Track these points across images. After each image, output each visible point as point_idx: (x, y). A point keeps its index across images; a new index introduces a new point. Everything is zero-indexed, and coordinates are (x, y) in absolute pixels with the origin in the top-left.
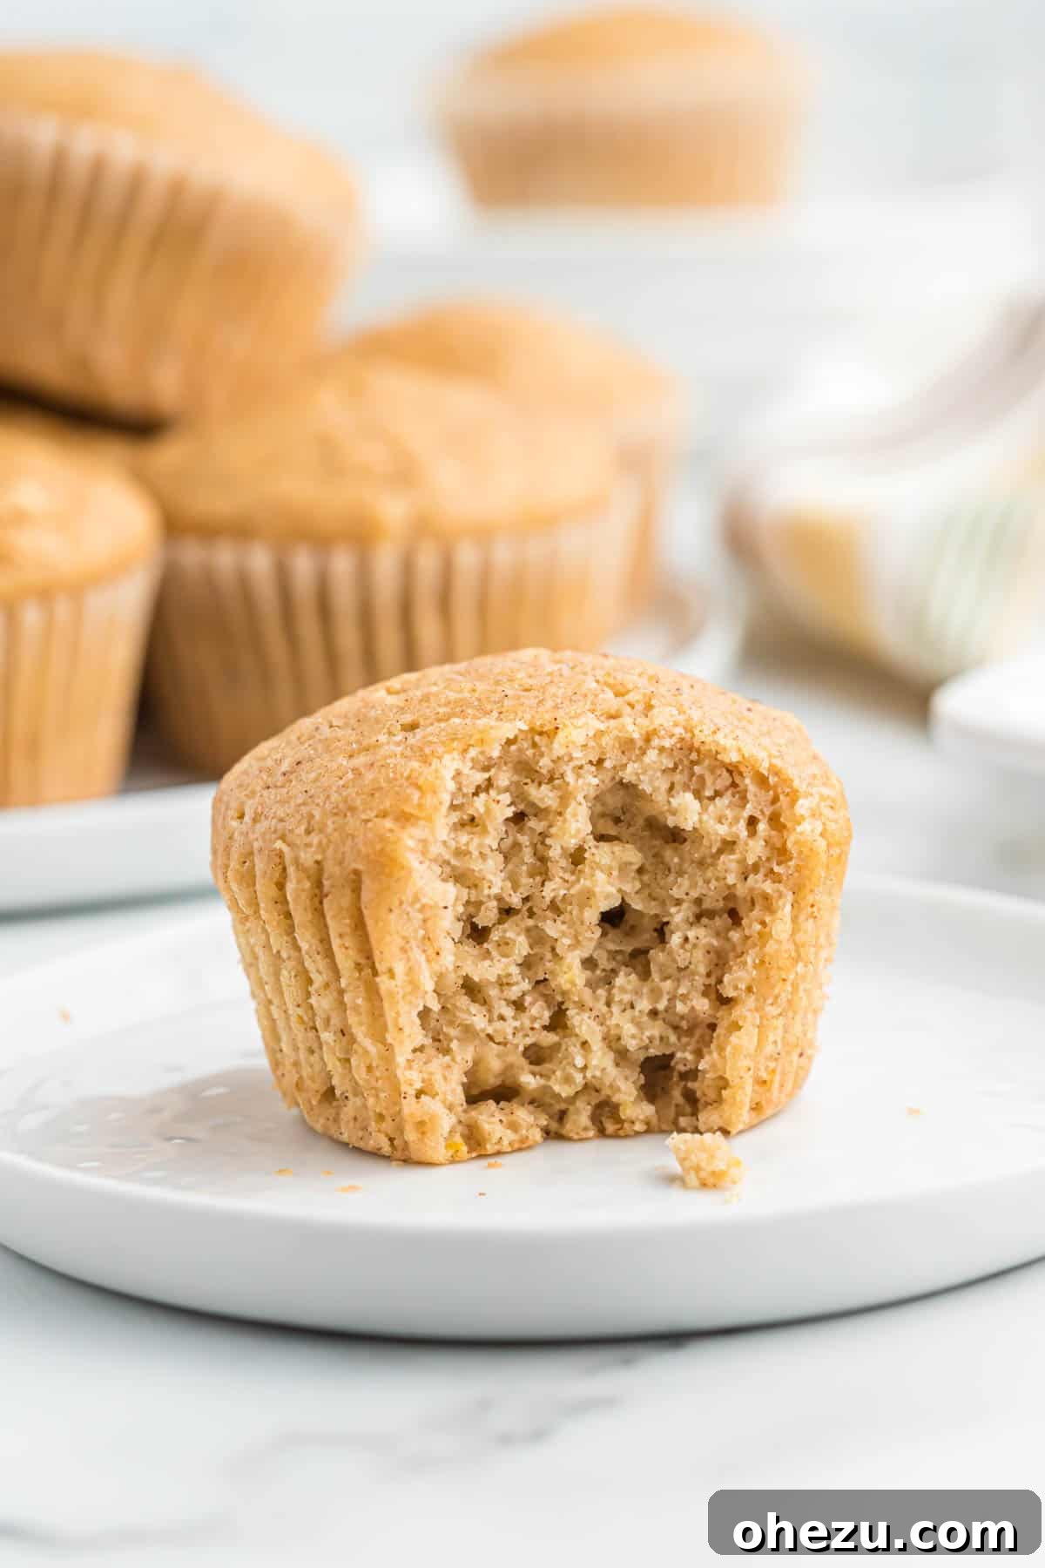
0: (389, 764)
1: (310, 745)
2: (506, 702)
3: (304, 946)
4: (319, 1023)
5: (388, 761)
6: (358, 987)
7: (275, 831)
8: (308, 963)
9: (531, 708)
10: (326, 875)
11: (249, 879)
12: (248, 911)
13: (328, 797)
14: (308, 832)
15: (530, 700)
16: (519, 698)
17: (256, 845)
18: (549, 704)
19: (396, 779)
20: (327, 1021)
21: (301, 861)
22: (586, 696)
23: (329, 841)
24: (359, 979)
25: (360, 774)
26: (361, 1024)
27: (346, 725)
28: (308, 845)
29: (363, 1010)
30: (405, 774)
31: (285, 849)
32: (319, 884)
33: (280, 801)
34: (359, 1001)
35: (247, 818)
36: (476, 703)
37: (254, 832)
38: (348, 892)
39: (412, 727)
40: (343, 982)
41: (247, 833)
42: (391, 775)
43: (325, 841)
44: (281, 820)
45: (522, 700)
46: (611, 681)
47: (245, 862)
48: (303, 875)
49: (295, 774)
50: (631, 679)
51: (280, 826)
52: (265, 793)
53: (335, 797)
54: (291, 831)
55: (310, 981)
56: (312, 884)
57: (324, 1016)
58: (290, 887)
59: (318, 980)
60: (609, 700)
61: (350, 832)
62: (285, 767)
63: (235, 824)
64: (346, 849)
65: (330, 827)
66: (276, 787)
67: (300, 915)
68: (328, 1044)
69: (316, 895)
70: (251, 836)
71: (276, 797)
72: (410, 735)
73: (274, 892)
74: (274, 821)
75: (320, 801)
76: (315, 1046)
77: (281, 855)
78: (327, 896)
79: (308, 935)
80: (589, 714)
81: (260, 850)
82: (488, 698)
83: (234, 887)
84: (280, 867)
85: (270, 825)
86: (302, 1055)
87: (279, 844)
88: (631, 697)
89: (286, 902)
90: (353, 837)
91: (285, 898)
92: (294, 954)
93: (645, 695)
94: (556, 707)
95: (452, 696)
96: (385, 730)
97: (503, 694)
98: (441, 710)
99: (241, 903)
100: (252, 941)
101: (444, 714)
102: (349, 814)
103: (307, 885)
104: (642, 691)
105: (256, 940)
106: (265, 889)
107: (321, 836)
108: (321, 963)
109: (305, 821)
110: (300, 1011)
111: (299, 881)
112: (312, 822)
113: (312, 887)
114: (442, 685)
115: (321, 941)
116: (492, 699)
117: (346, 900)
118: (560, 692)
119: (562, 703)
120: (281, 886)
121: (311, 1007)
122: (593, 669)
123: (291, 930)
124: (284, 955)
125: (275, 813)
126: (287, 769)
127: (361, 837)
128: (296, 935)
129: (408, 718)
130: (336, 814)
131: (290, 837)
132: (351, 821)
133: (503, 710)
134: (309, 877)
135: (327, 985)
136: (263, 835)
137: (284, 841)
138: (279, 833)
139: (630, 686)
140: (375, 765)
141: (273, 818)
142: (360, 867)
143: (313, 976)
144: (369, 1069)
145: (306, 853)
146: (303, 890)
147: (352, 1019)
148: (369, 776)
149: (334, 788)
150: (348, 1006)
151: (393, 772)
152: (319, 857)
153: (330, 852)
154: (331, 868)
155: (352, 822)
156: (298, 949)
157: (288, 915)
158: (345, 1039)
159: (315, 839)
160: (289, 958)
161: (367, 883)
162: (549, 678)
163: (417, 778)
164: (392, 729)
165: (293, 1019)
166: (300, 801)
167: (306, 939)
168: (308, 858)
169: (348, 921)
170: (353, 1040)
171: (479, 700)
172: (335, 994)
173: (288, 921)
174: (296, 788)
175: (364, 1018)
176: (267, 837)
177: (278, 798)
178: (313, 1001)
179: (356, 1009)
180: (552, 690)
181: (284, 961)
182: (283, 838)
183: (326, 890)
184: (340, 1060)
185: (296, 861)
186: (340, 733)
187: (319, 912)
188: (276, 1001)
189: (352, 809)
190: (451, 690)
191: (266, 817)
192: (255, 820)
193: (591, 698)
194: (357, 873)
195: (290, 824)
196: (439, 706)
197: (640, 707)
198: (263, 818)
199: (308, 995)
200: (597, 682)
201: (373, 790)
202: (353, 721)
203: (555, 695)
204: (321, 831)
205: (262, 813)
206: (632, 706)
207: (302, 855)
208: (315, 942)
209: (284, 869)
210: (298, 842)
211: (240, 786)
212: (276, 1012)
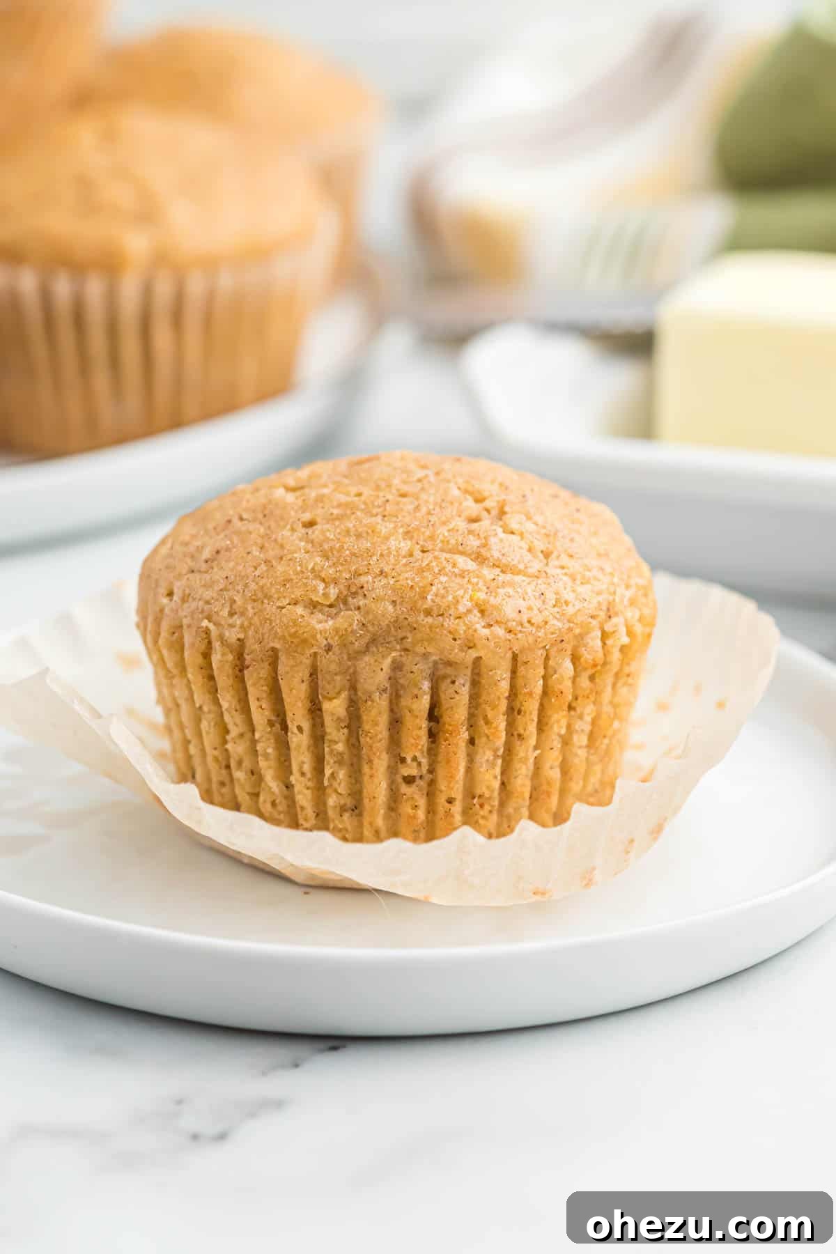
0: (296, 558)
1: (226, 536)
2: (388, 507)
3: (225, 705)
4: (233, 764)
5: (295, 555)
6: (269, 739)
7: (202, 612)
8: (227, 718)
9: (409, 513)
10: (246, 651)
11: (178, 647)
12: (175, 671)
13: (246, 585)
14: (231, 614)
15: (408, 504)
16: (398, 503)
17: (185, 621)
18: (424, 510)
19: (302, 572)
20: (240, 763)
21: (225, 638)
22: (452, 503)
23: (251, 624)
24: (270, 733)
25: (272, 566)
26: (270, 767)
27: (255, 520)
28: (232, 626)
29: (272, 757)
30: (310, 568)
31: (211, 626)
32: (240, 656)
33: (204, 586)
34: (270, 750)
35: (175, 598)
36: (363, 507)
37: (183, 610)
38: (266, 665)
39: (311, 524)
40: (257, 736)
41: (177, 611)
42: (299, 568)
43: (246, 624)
44: (208, 602)
45: (401, 506)
46: (470, 489)
47: (174, 633)
48: (227, 650)
49: (216, 562)
50: (487, 488)
51: (206, 607)
52: (191, 576)
53: (253, 586)
54: (217, 613)
55: (227, 732)
56: (234, 657)
57: (237, 758)
58: (216, 658)
59: (234, 732)
60: (471, 507)
61: (267, 617)
62: (206, 554)
63: (165, 601)
64: (264, 631)
65: (251, 612)
66: (200, 571)
67: (224, 680)
68: (238, 780)
69: (237, 666)
70: (181, 614)
71: (200, 582)
72: (310, 531)
73: (200, 660)
74: (201, 603)
75: (239, 588)
76: (227, 781)
77: (207, 631)
78: (248, 667)
79: (228, 697)
80: (457, 518)
81: (189, 626)
82: (373, 502)
83: (165, 652)
84: (206, 640)
85: (198, 606)
86: (215, 786)
87: (205, 623)
88: (488, 504)
89: (211, 668)
90: (271, 621)
91: (211, 664)
92: (214, 708)
93: (498, 502)
94: (429, 513)
95: (343, 498)
96: (289, 527)
97: (384, 499)
98: (336, 511)
99: (170, 665)
100: (177, 694)
101: (337, 515)
102: (266, 601)
103: (230, 657)
104: (497, 498)
105: (180, 693)
106: (192, 657)
107: (243, 618)
108: (239, 718)
109: (228, 605)
110: (216, 753)
111: (223, 655)
112: (234, 607)
113: (234, 659)
114: (332, 487)
115: (239, 701)
116: (376, 504)
117: (264, 671)
118: (432, 499)
119: (434, 509)
120: (207, 655)
121: (226, 750)
122: (454, 477)
123: (214, 691)
124: (205, 709)
125: (201, 595)
126: (209, 557)
127: (278, 621)
128: (219, 696)
129: (307, 517)
130: (254, 601)
131: (215, 618)
132: (268, 607)
133: (386, 513)
134: (231, 652)
135: (242, 735)
136: (193, 613)
137: (210, 621)
138: (205, 614)
139: (486, 494)
140: (284, 559)
141: (200, 600)
142: (278, 646)
143: (231, 727)
144: (274, 804)
145: (230, 632)
146: (227, 662)
147: (262, 763)
148: (280, 568)
149: (251, 578)
150: (259, 753)
151: (300, 566)
152: (241, 636)
153: (250, 633)
154: (252, 645)
155: (270, 609)
156: (220, 706)
157: (211, 678)
158: (254, 778)
159: (237, 620)
160: (209, 712)
161: (282, 658)
162: (420, 485)
163: (320, 571)
164: (295, 526)
165: (209, 759)
166: (221, 586)
167: (227, 700)
168: (232, 635)
169: (265, 688)
170: (261, 779)
171: (365, 503)
172: (248, 743)
173: (212, 683)
174: (218, 575)
175: (273, 763)
176: (195, 616)
177: (203, 582)
178: (229, 746)
179: (266, 756)
180: (424, 496)
181: (204, 713)
182: (209, 619)
183: (247, 663)
184: (248, 793)
185: (221, 637)
186: (251, 527)
187: (240, 679)
188: (194, 741)
189: (269, 598)
190: (340, 492)
191: (194, 599)
192: (184, 599)
193: (456, 505)
194: (274, 650)
195: (215, 607)
196: (333, 507)
197: (494, 512)
198: (190, 599)
199: (225, 742)
200: (459, 488)
201: (284, 581)
202: (260, 516)
203: (427, 502)
204: (242, 614)
205: (189, 595)
206: (488, 511)
207: (227, 634)
208: (234, 703)
209: (210, 643)
210: (223, 623)
211: (167, 567)
212: (193, 750)
